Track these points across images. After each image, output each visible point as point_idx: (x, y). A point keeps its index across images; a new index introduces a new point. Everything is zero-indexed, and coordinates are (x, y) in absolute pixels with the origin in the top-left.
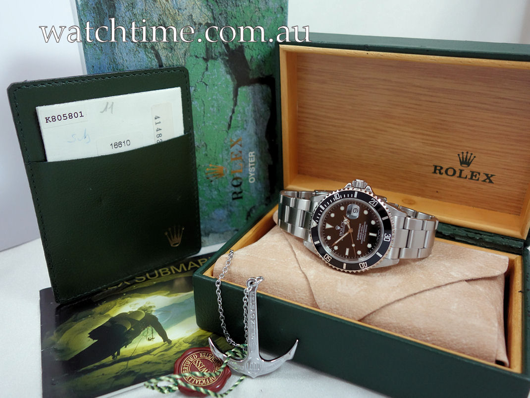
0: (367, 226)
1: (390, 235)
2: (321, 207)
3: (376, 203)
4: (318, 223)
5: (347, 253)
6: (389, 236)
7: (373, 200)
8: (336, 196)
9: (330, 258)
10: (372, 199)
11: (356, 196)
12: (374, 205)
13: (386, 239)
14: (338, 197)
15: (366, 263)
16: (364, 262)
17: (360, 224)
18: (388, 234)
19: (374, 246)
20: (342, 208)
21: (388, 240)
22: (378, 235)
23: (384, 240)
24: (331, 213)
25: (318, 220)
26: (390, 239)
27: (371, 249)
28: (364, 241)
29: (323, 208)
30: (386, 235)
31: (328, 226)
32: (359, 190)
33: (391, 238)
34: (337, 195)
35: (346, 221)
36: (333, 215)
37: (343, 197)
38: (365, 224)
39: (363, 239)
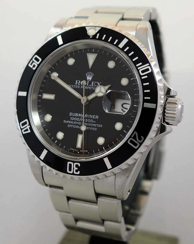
0: (96, 129)
1: (79, 173)
2: (125, 41)
3: (136, 145)
4: (94, 37)
5: (46, 96)
6: (76, 171)
7: (140, 139)
8: (145, 67)
9: (34, 66)
10: (142, 137)
11: (147, 105)
12: (131, 142)
13: (70, 165)
14: (143, 72)
15: (29, 131)
16: (31, 128)
17: (97, 117)
18: (79, 169)
19: (60, 144)
20: (125, 82)
21: (70, 170)
23: (69, 163)
24: (116, 62)
25: (100, 39)
26: (71, 172)
27: (56, 138)
28: (69, 126)
29: (121, 45)
30: (77, 166)
31: (91, 58)
32: (159, 111)
33: (73, 174)
34: (148, 70)
35: (101, 91)
37: (143, 81)
38: (98, 125)
39: (71, 124)
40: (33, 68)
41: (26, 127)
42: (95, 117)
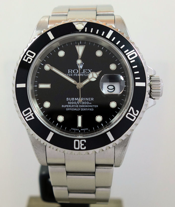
0: (93, 110)
1: (85, 148)
2: (111, 33)
3: (133, 118)
4: (83, 31)
5: (42, 86)
6: (83, 147)
7: (136, 113)
8: (132, 52)
9: (29, 60)
10: (137, 111)
11: (138, 84)
12: (129, 116)
13: (77, 142)
14: (131, 57)
15: (33, 118)
16: (34, 115)
17: (92, 99)
18: (85, 144)
19: (61, 126)
20: (113, 67)
21: (77, 146)
22: (80, 128)
23: (75, 141)
24: (103, 51)
25: (88, 32)
26: (78, 148)
27: (57, 121)
28: (67, 109)
29: (108, 36)
30: (83, 142)
31: (80, 50)
32: (148, 89)
33: (80, 150)
34: (134, 55)
35: (93, 76)
36: (99, 53)
37: (131, 65)
38: (94, 106)
39: (69, 108)
40: (28, 62)
41: (30, 114)
42: (91, 99)
